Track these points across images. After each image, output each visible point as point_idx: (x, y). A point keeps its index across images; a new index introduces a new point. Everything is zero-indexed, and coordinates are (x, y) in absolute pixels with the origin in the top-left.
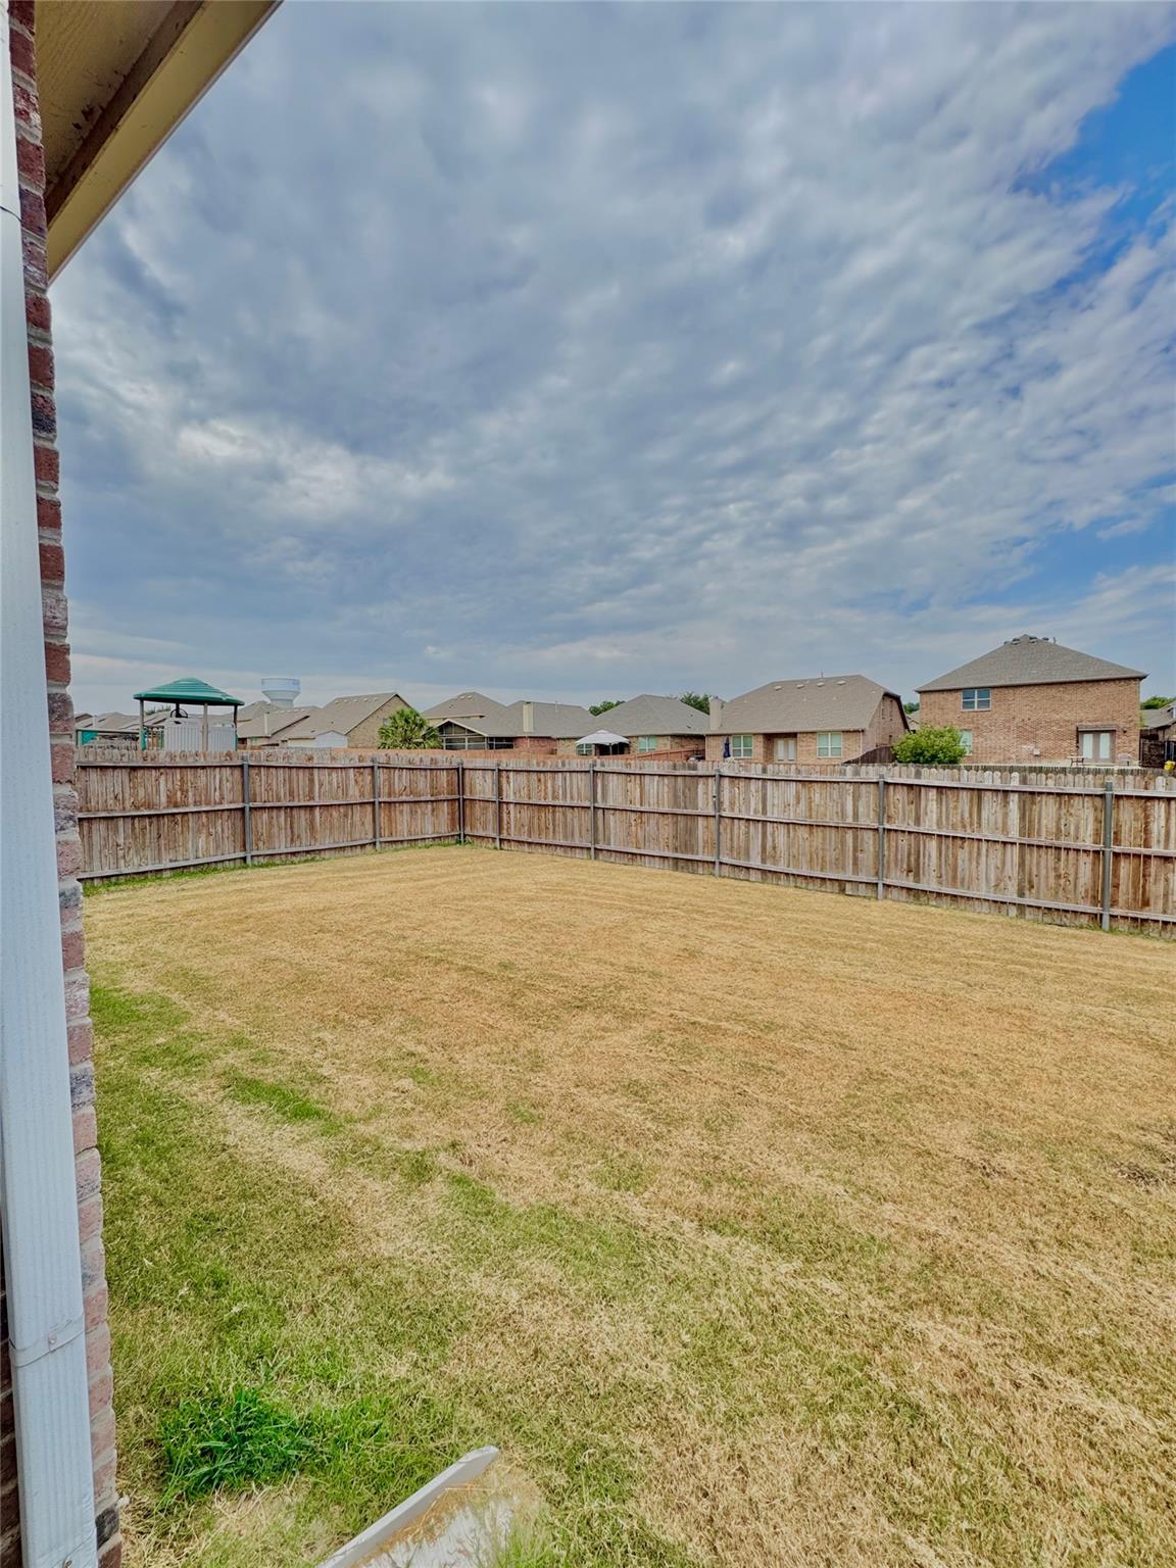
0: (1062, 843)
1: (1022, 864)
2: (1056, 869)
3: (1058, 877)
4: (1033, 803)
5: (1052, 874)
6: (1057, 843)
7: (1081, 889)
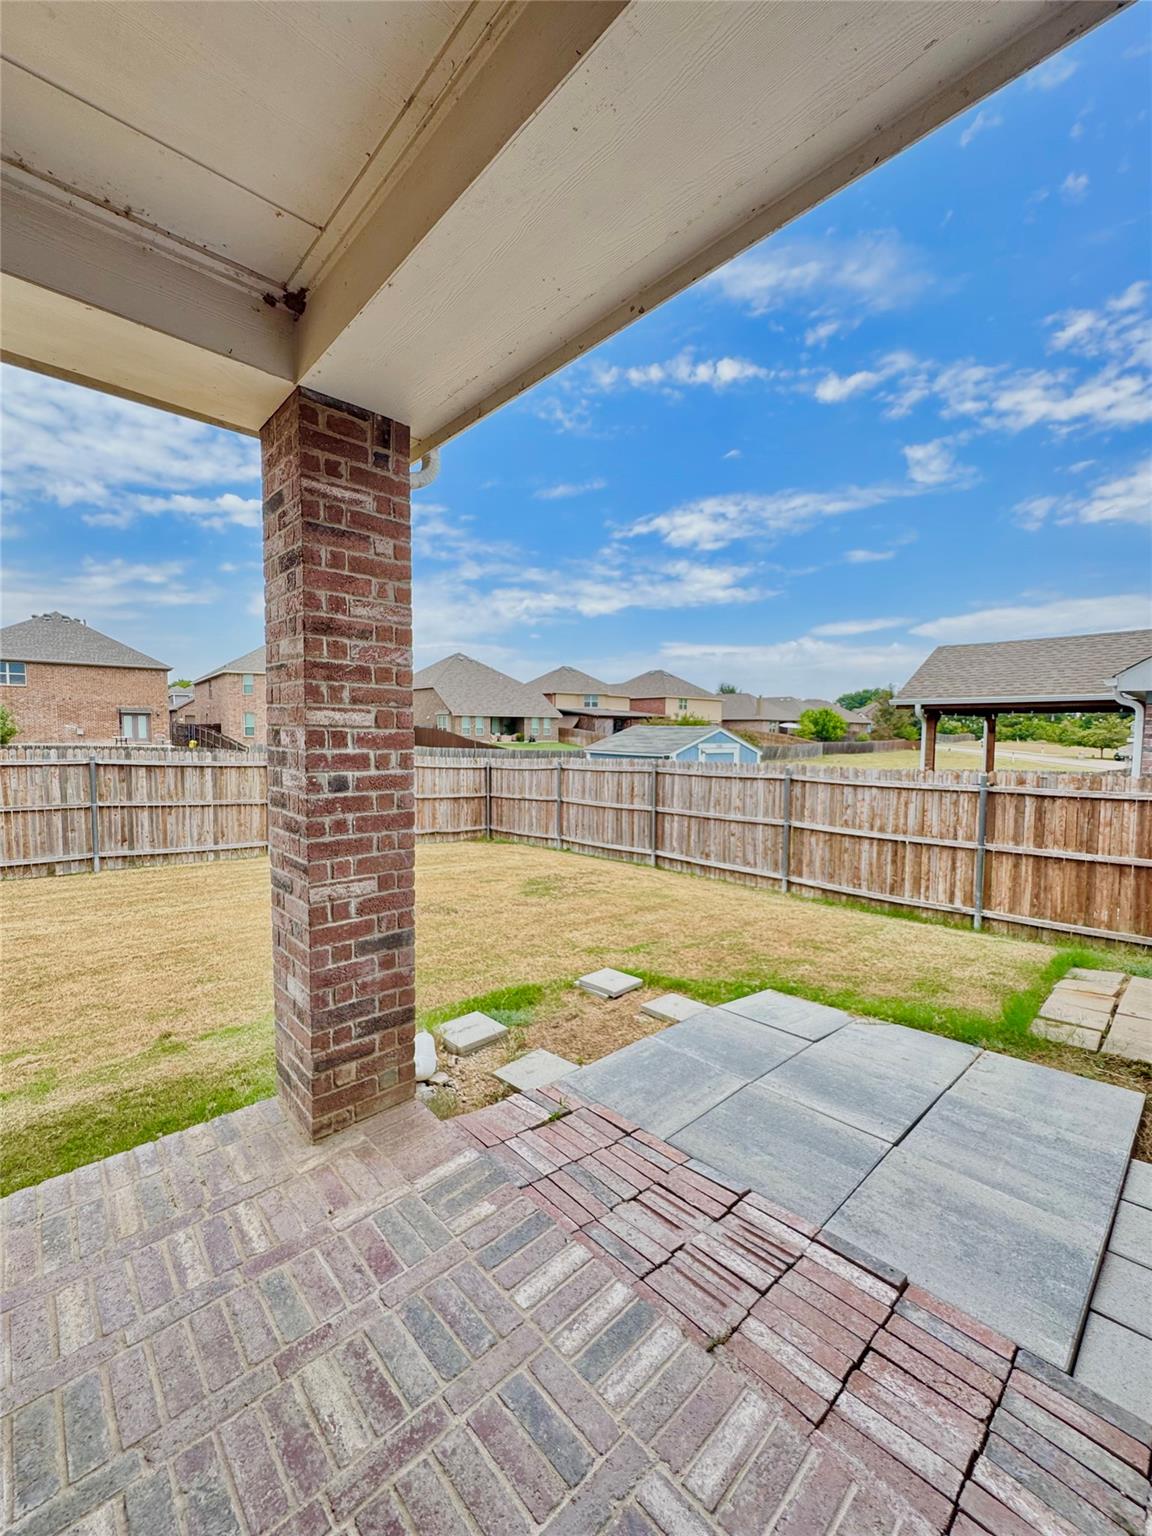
0: (242, 801)
1: (216, 820)
2: (238, 820)
3: (240, 825)
4: (222, 774)
5: (236, 824)
6: (239, 802)
7: (254, 832)
